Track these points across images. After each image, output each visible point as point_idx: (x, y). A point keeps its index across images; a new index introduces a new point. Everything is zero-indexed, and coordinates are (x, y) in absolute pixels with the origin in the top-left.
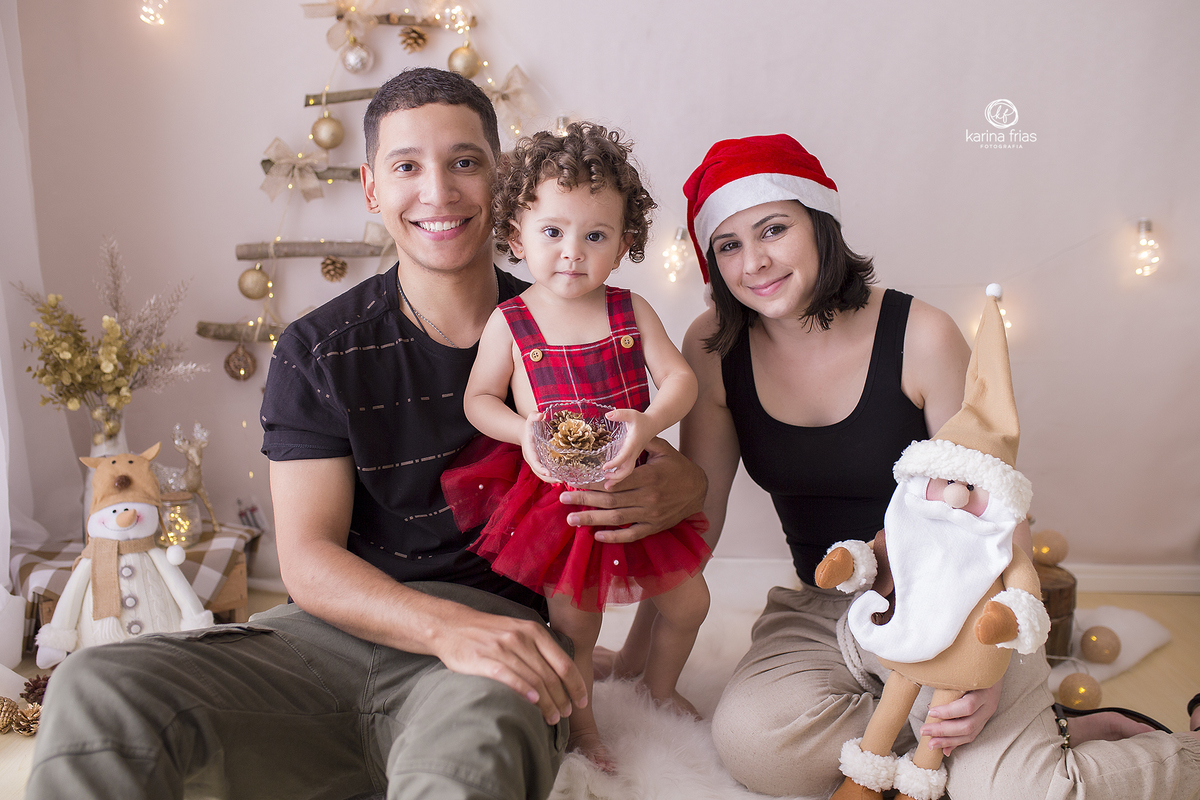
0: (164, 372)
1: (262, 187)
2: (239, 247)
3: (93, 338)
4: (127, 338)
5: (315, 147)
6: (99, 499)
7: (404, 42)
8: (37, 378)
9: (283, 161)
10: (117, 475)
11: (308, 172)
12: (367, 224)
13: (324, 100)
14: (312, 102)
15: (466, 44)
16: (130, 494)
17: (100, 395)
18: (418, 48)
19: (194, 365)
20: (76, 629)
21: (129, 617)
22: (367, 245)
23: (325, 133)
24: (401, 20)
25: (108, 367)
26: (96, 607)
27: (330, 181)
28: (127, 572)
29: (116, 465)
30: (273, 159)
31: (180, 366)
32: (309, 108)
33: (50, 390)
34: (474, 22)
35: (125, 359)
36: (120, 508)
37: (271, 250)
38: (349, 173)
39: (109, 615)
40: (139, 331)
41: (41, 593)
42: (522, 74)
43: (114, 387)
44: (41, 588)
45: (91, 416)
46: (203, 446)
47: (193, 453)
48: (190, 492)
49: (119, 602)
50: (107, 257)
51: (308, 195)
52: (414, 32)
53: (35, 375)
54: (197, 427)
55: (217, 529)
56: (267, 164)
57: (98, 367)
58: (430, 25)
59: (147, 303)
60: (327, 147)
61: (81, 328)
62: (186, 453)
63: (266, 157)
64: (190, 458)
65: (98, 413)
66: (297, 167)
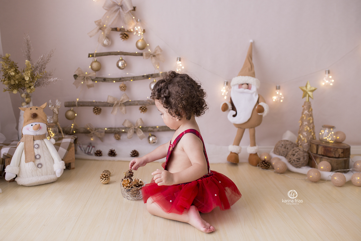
0: (46, 81)
1: (74, 84)
2: (65, 103)
3: (21, 69)
4: (33, 69)
5: (91, 70)
6: (26, 121)
7: (122, 37)
8: (2, 82)
9: (81, 75)
10: (32, 113)
11: (89, 79)
12: (108, 96)
13: (95, 55)
14: (91, 56)
15: (142, 38)
16: (37, 120)
17: (24, 90)
18: (126, 39)
19: (57, 78)
20: (19, 166)
21: (38, 162)
22: (108, 103)
23: (95, 65)
24: (121, 30)
25: (27, 79)
26: (26, 159)
27: (96, 82)
28: (36, 146)
29: (32, 110)
30: (77, 75)
31: (52, 79)
32: (89, 58)
33: (6, 87)
34: (144, 31)
35: (33, 77)
36: (34, 124)
37: (77, 104)
38: (102, 79)
39: (31, 161)
40: (37, 67)
41: (6, 155)
42: (160, 49)
43: (29, 86)
44: (6, 153)
45: (21, 96)
46: (59, 107)
47: (56, 110)
48: (55, 123)
49: (34, 157)
50: (26, 41)
51: (89, 86)
52: (125, 34)
53: (2, 81)
54: (57, 101)
55: (64, 136)
56: (76, 76)
57: (24, 79)
58: (129, 32)
59: (40, 57)
60: (96, 70)
61: (17, 66)
62: (53, 110)
63: (75, 74)
64: (55, 112)
65: (23, 95)
66: (85, 77)
